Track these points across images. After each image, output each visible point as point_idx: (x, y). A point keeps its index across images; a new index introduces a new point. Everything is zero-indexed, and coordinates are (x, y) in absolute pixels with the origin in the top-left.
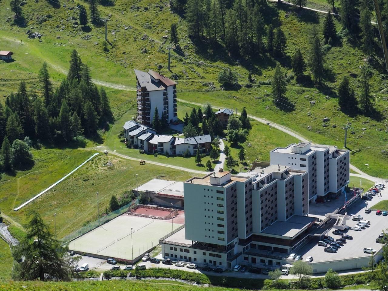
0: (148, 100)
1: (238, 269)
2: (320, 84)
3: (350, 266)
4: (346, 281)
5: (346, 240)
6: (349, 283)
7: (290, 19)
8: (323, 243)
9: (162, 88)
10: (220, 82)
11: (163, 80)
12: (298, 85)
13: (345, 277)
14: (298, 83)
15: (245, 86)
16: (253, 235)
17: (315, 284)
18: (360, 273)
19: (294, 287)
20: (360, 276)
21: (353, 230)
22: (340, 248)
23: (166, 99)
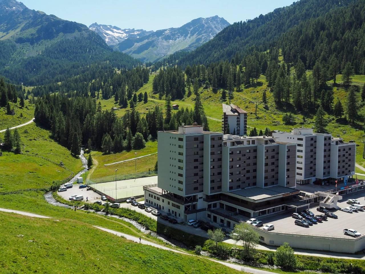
0: (227, 121)
1: (192, 223)
2: (353, 122)
3: (320, 246)
4: (308, 264)
5: (328, 217)
6: (311, 268)
7: (340, 90)
8: (298, 216)
9: (236, 114)
10: (283, 120)
11: (238, 109)
12: (336, 123)
13: (308, 258)
14: (337, 122)
15: (300, 124)
16: (221, 194)
17: (264, 258)
18: (330, 258)
19: (236, 256)
20: (330, 261)
21: (342, 210)
22: (317, 224)
23: (238, 121)
